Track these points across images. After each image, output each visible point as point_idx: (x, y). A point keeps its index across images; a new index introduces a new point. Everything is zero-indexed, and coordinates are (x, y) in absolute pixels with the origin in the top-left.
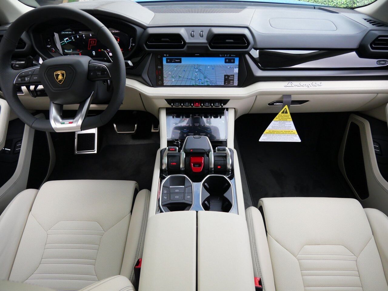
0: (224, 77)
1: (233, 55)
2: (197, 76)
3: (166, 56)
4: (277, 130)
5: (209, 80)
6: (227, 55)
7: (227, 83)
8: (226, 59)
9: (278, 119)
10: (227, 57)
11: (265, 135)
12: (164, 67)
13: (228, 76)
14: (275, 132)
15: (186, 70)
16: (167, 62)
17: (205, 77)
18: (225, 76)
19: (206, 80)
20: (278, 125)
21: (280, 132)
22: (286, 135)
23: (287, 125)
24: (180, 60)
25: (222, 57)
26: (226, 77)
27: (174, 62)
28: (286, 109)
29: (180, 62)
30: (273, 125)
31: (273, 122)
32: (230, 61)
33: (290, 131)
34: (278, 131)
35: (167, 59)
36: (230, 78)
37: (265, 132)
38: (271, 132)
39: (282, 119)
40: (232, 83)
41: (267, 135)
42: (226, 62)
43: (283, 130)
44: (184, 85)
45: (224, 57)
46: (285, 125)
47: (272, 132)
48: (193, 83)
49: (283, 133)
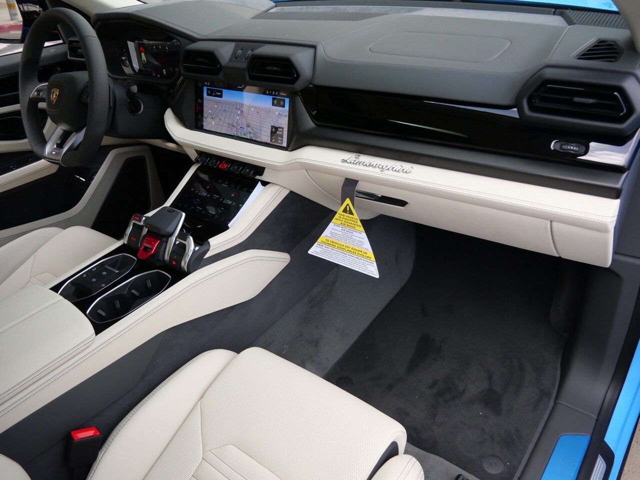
0: (270, 128)
1: (283, 94)
2: (239, 122)
3: (207, 86)
4: (340, 243)
5: (253, 130)
6: (275, 93)
7: (273, 140)
8: (274, 99)
9: (339, 222)
10: (275, 95)
11: (319, 245)
12: (204, 101)
13: (277, 129)
14: (336, 245)
15: (226, 109)
16: (208, 95)
17: (248, 126)
18: (273, 127)
19: (249, 129)
20: (340, 233)
21: (344, 247)
22: (355, 256)
23: (356, 238)
24: (221, 92)
25: (269, 94)
26: (274, 130)
27: (214, 96)
28: (348, 205)
29: (221, 96)
30: (332, 230)
31: (331, 225)
32: (278, 103)
33: (361, 251)
34: (341, 245)
35: (208, 89)
36: (278, 132)
37: (319, 240)
38: (329, 242)
39: (346, 224)
40: (280, 141)
41: (323, 246)
42: (273, 104)
43: (349, 246)
44: (224, 133)
45: (271, 95)
46: (353, 237)
47: (331, 243)
48: (234, 133)
49: (350, 251)
